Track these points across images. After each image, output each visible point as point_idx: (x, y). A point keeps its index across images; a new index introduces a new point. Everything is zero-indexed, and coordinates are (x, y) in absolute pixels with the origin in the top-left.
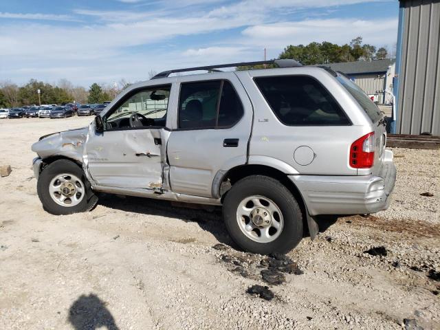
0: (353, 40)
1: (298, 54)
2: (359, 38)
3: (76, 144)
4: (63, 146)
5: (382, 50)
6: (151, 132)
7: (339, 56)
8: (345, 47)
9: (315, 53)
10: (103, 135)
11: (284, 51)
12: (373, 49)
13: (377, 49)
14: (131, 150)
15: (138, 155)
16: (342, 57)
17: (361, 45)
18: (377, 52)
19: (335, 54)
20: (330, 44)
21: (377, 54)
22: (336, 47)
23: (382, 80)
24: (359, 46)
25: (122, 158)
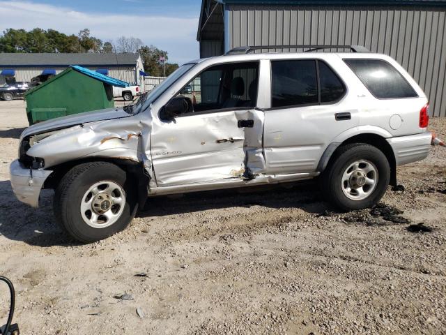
0: (82, 32)
1: (21, 39)
2: (86, 30)
3: (125, 138)
4: (103, 142)
5: (107, 44)
6: (236, 114)
7: (69, 46)
8: (73, 37)
9: (41, 40)
10: (175, 122)
11: (3, 35)
12: (99, 42)
13: (104, 43)
14: (211, 137)
15: (218, 142)
16: (73, 48)
17: (89, 37)
18: (103, 45)
19: (64, 43)
20: (57, 32)
21: (104, 48)
22: (63, 36)
23: (133, 72)
24: (87, 38)
25: (199, 148)
